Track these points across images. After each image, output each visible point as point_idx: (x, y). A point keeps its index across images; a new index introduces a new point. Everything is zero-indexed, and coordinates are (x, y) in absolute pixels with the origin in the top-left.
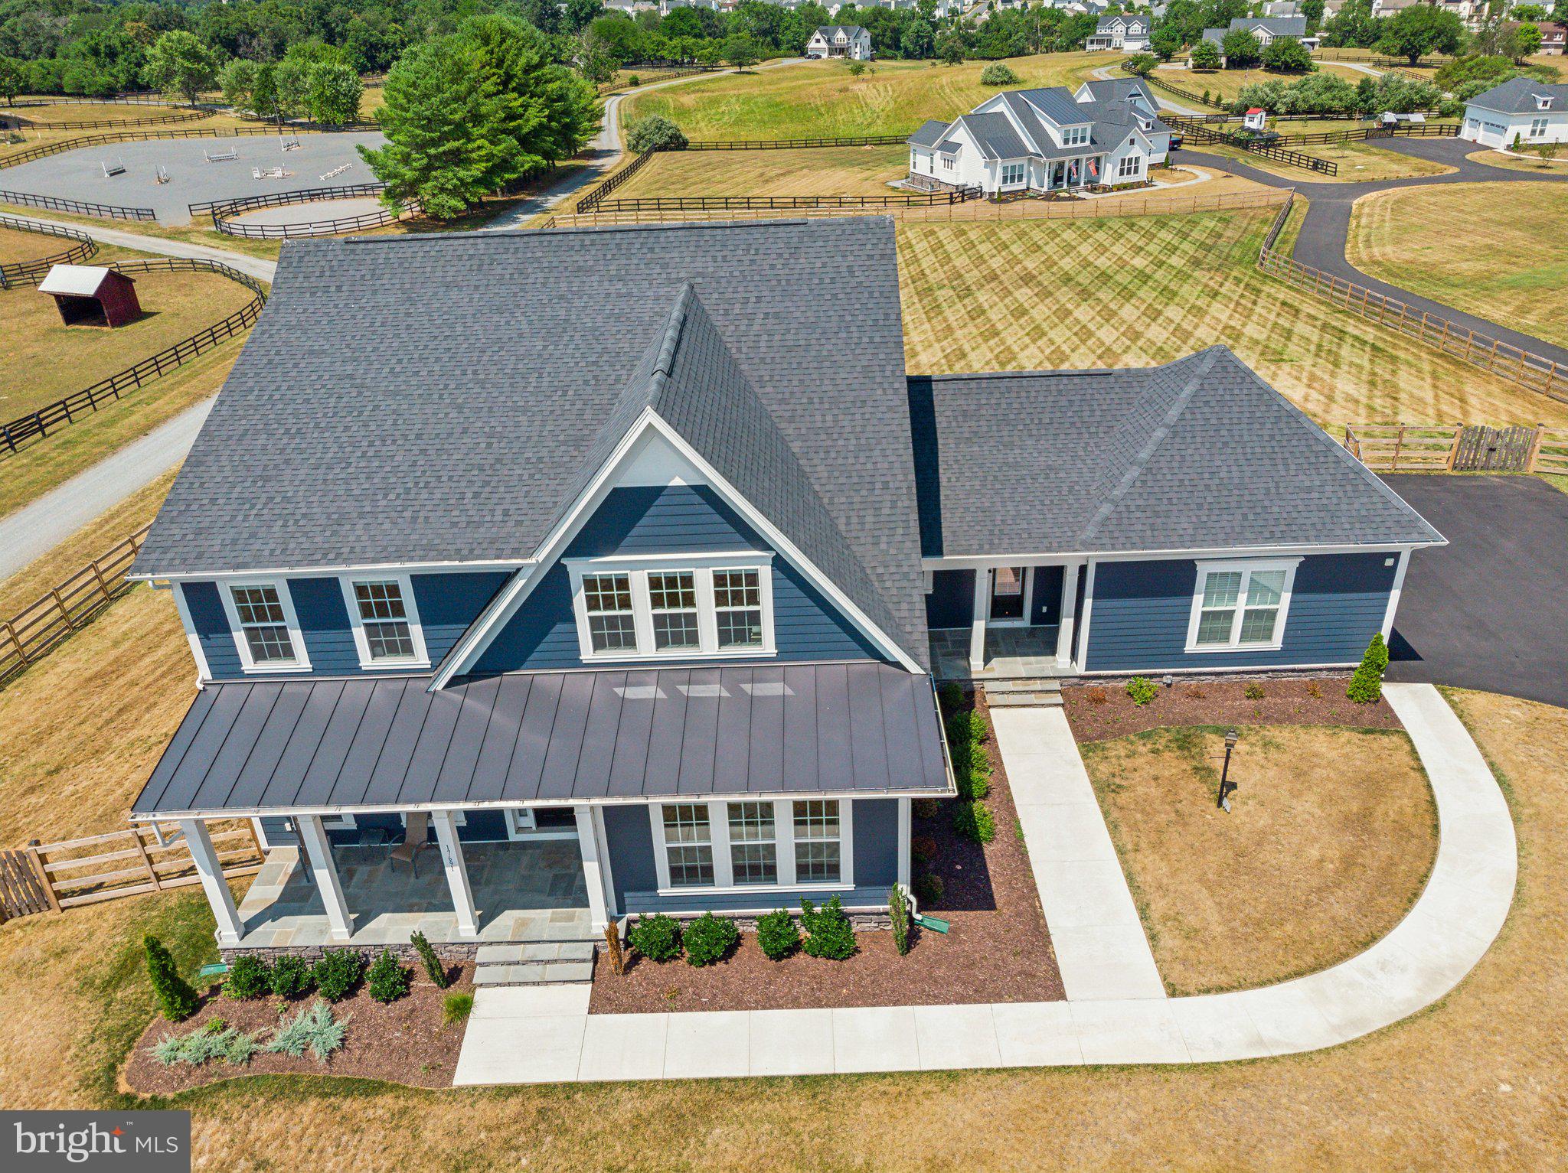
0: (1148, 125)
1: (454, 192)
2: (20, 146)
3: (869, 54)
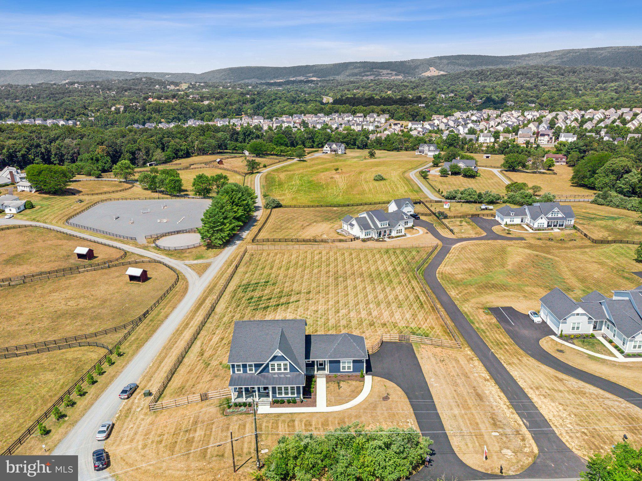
1: (219, 239)
2: (82, 204)
3: (344, 152)
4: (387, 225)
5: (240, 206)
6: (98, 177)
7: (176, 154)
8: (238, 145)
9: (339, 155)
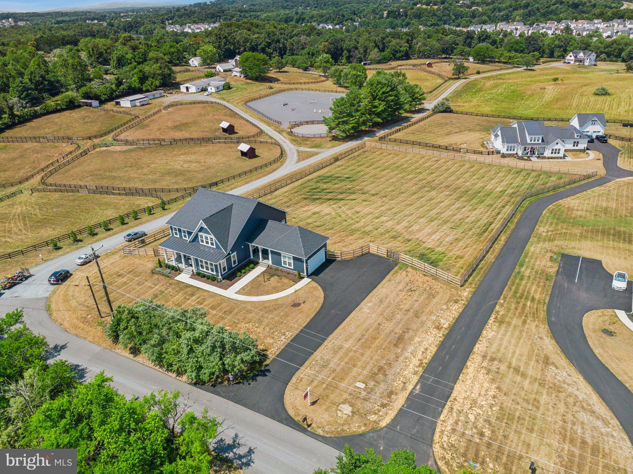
0: (578, 136)
1: (343, 131)
2: (271, 90)
3: (593, 63)
4: (540, 141)
5: (382, 101)
6: (305, 70)
7: (394, 55)
8: (465, 50)
9: (585, 67)
